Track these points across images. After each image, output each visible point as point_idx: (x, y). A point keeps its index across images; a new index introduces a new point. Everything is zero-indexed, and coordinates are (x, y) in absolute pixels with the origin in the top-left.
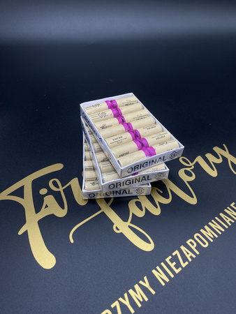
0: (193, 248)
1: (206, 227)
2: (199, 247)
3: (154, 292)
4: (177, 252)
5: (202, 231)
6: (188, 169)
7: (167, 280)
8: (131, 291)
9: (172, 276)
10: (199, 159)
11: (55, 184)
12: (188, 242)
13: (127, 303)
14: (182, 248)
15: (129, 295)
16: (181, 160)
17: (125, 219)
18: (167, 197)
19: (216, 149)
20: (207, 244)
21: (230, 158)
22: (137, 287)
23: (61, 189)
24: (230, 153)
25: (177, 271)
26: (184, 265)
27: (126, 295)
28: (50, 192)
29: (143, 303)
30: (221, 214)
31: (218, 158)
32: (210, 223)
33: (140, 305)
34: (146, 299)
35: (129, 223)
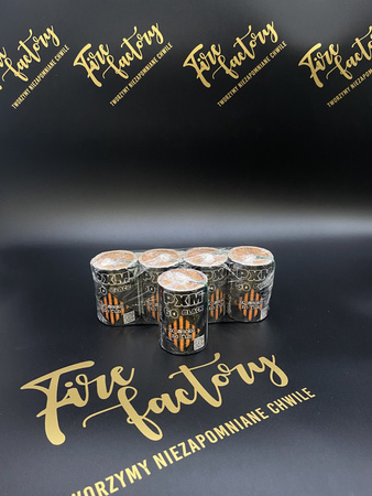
0: (201, 442)
1: (221, 427)
2: (206, 442)
3: (149, 473)
4: (183, 444)
5: (215, 429)
6: (224, 375)
7: (165, 465)
8: (128, 470)
9: (171, 462)
10: (240, 368)
11: (82, 379)
12: (197, 437)
13: (121, 478)
14: (190, 441)
15: (125, 473)
16: (219, 366)
17: (141, 414)
19: (263, 360)
20: (216, 440)
21: (275, 368)
22: (134, 467)
23: (86, 384)
24: (276, 364)
25: (177, 459)
26: (186, 455)
27: (122, 473)
28: (75, 385)
29: (136, 480)
30: (242, 418)
31: (261, 367)
32: (226, 424)
33: (132, 481)
34: (140, 477)
35: (144, 417)
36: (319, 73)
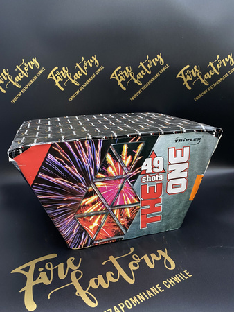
0: (122, 308)
1: (134, 297)
2: (125, 308)
4: (111, 310)
5: (131, 299)
6: (136, 262)
10: (146, 257)
11: (49, 266)
12: (119, 305)
14: (115, 307)
16: (133, 257)
17: (84, 289)
18: (116, 278)
19: (160, 252)
20: (131, 307)
21: (167, 258)
23: (52, 269)
24: (168, 254)
28: (45, 270)
30: (147, 291)
31: (159, 257)
32: (138, 296)
35: (86, 291)
36: (188, 82)
